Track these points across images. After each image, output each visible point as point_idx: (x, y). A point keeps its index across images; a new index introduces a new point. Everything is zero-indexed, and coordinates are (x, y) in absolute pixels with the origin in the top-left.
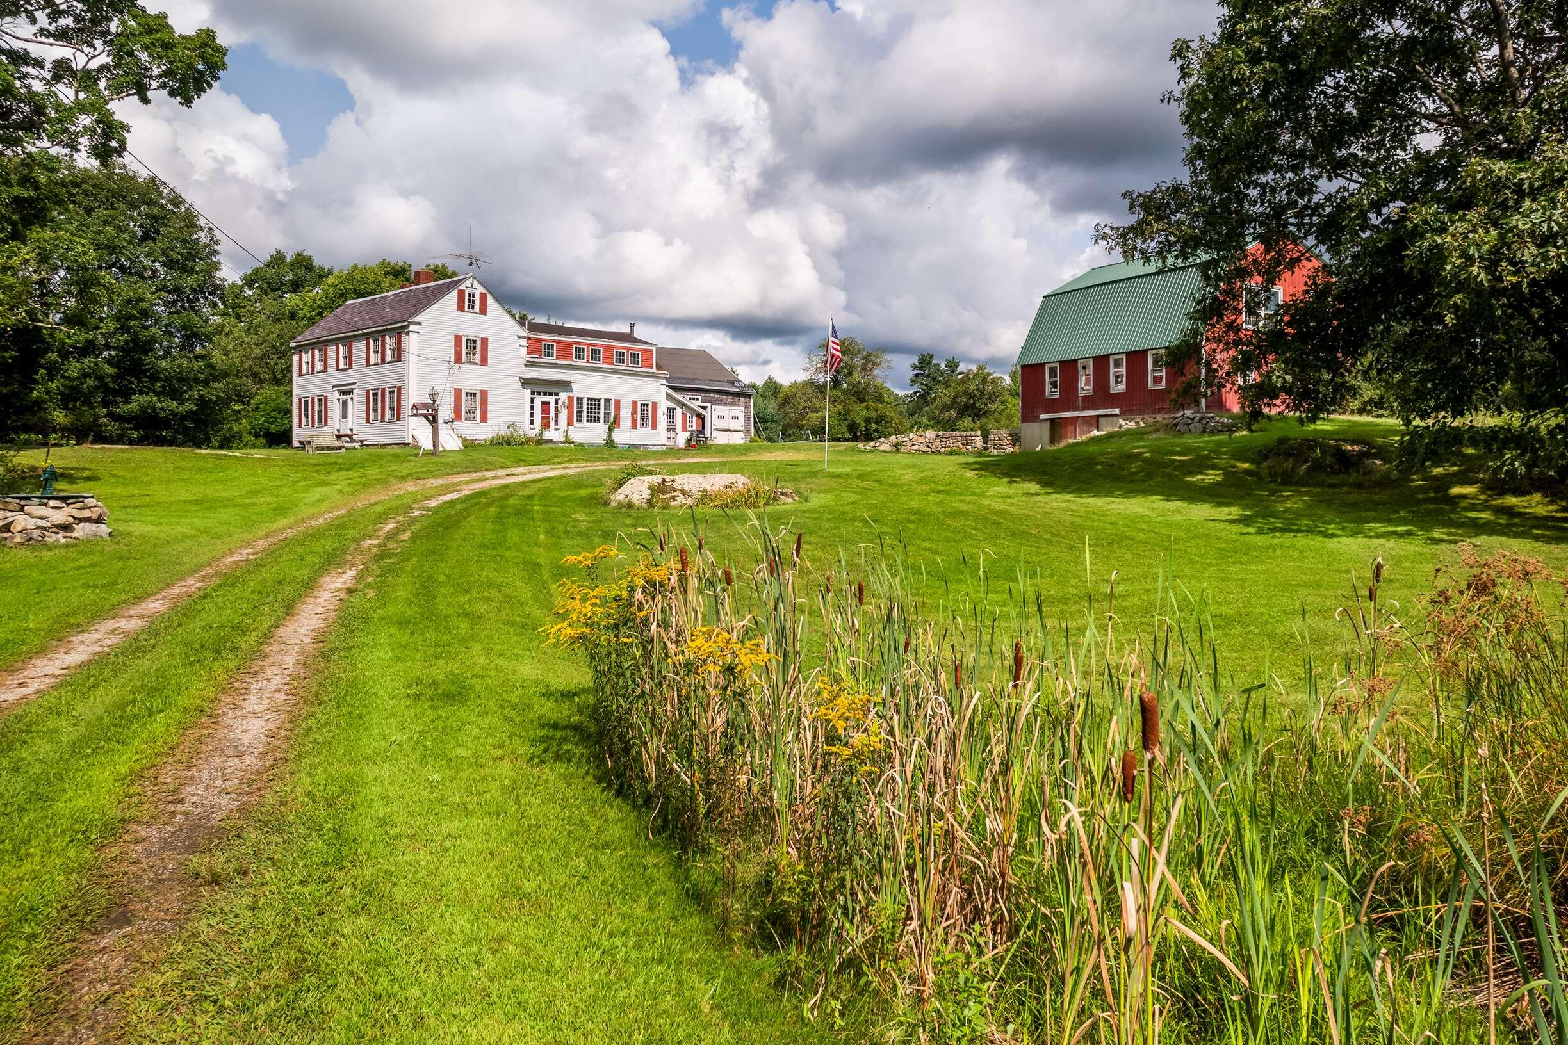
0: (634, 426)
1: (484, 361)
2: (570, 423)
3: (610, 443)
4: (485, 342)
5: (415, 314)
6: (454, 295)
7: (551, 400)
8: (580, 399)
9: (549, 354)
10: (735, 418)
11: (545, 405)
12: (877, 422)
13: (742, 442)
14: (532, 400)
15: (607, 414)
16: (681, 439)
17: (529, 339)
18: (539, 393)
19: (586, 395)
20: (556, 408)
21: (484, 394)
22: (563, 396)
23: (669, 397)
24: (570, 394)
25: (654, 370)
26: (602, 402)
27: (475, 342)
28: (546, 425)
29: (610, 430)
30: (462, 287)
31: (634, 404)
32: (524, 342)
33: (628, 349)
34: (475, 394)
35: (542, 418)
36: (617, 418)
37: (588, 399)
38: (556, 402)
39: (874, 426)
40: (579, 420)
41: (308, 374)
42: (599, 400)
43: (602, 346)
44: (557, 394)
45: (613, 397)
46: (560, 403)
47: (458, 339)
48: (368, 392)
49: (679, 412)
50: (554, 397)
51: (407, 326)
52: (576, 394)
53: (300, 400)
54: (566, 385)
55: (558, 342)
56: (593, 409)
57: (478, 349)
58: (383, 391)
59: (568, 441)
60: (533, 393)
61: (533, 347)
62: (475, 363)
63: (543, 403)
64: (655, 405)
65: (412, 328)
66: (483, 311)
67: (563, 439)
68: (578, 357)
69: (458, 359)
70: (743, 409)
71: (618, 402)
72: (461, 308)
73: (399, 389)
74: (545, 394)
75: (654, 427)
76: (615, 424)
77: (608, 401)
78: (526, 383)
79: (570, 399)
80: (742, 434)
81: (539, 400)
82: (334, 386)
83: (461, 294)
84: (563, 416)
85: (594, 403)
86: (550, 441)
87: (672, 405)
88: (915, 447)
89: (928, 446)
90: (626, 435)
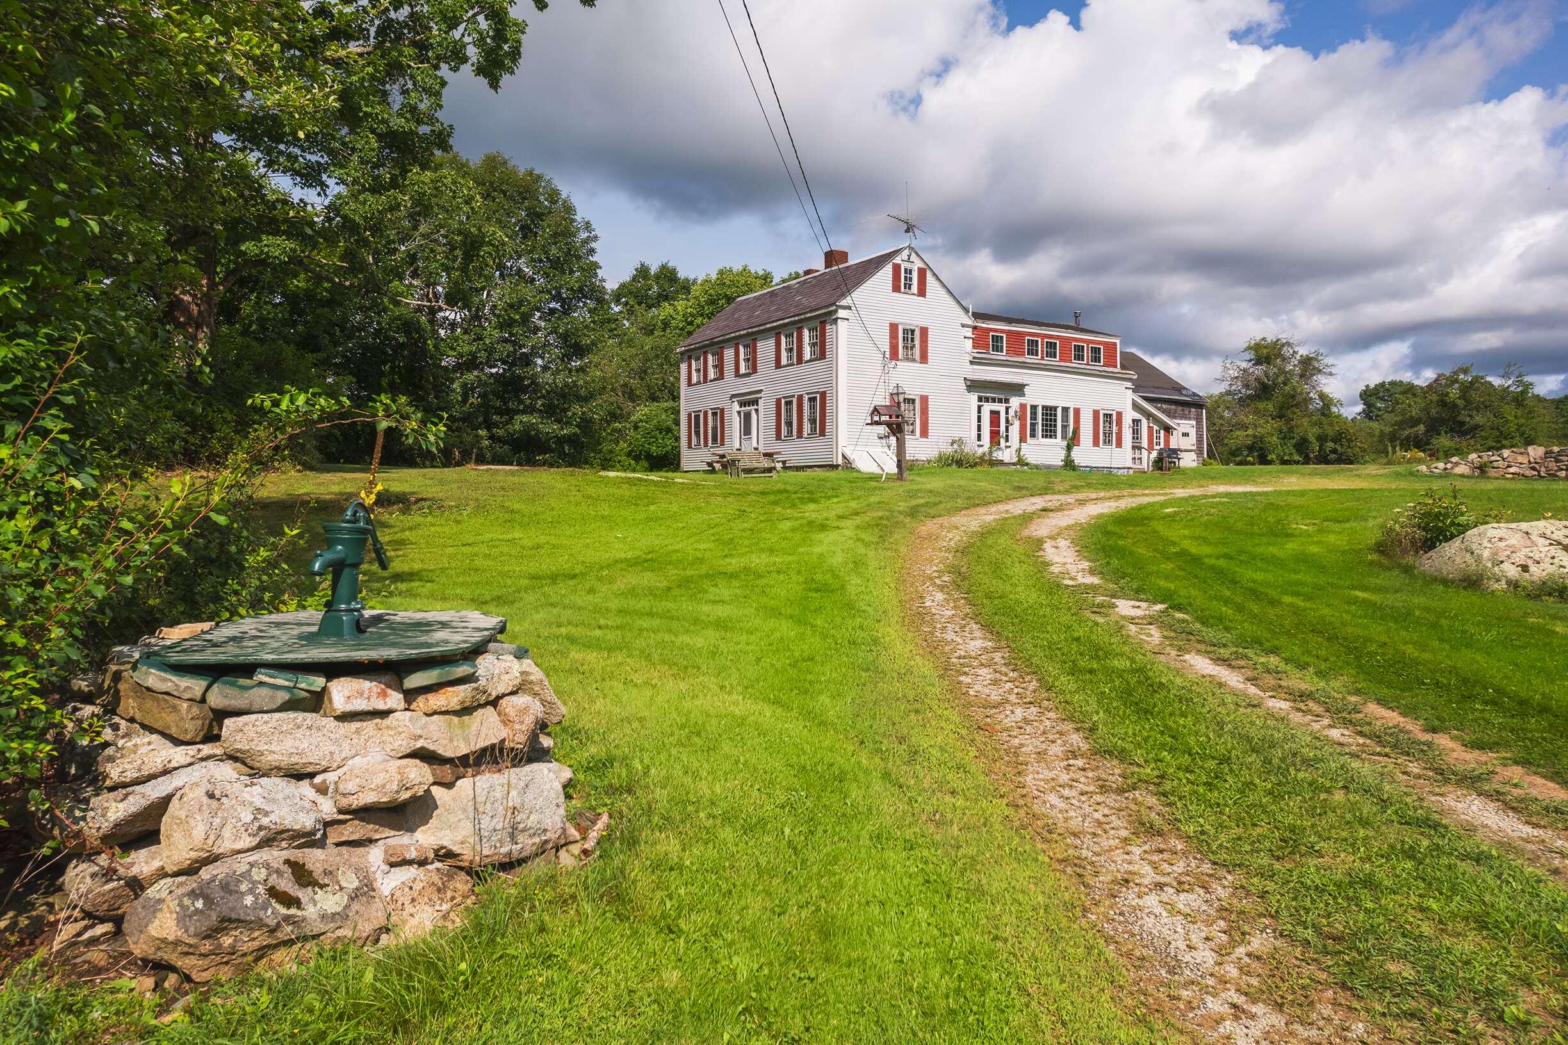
0: (1096, 443)
1: (924, 358)
2: (1023, 439)
3: (1069, 464)
4: (924, 331)
5: (843, 295)
6: (888, 270)
7: (1001, 408)
8: (1034, 408)
9: (997, 349)
10: (1186, 435)
11: (995, 415)
12: (1334, 441)
13: (1195, 464)
14: (979, 408)
15: (1065, 427)
16: (1148, 458)
17: (975, 328)
18: (987, 400)
19: (1041, 402)
20: (1007, 421)
21: (924, 399)
22: (1015, 402)
23: (1136, 407)
24: (1022, 400)
25: (1118, 370)
26: (1059, 411)
27: (913, 331)
28: (995, 441)
29: (1069, 448)
30: (897, 260)
31: (1096, 413)
32: (969, 332)
33: (1088, 342)
34: (914, 401)
35: (991, 432)
36: (1076, 431)
37: (1043, 407)
38: (1007, 409)
39: (1331, 445)
40: (1033, 435)
41: (699, 383)
42: (1055, 408)
43: (1058, 337)
44: (1007, 401)
45: (1071, 405)
46: (1011, 412)
47: (894, 327)
48: (778, 401)
49: (1144, 422)
50: (1004, 405)
51: (836, 311)
52: (1029, 401)
53: (690, 415)
54: (1018, 389)
55: (1008, 333)
56: (1049, 420)
57: (917, 342)
58: (800, 398)
59: (1021, 462)
60: (980, 399)
61: (980, 339)
62: (914, 360)
63: (992, 412)
64: (1119, 414)
65: (841, 313)
66: (922, 292)
67: (1015, 460)
68: (1031, 352)
69: (894, 355)
70: (1194, 423)
71: (1077, 412)
72: (896, 288)
73: (823, 395)
74: (994, 400)
75: (1119, 444)
76: (1073, 441)
77: (1065, 410)
78: (973, 385)
79: (1023, 406)
80: (1193, 456)
81: (987, 408)
82: (733, 396)
83: (896, 268)
84: (1015, 430)
85: (1050, 411)
86: (1001, 463)
87: (1138, 416)
88: (1512, 470)
89: (1533, 469)
90: (1087, 455)
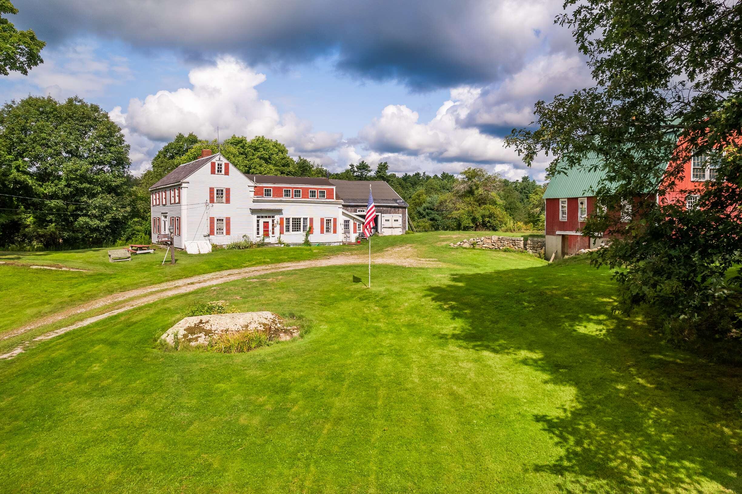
0: (322, 232)
1: (228, 201)
2: (281, 232)
3: (307, 243)
4: (228, 190)
5: (185, 177)
6: (209, 165)
7: (270, 220)
8: (288, 219)
9: (269, 195)
10: (396, 220)
11: (266, 224)
13: (401, 234)
14: (258, 221)
15: (305, 227)
16: (353, 237)
17: (256, 187)
18: (262, 217)
19: (291, 217)
20: (273, 225)
21: (228, 219)
22: (277, 218)
23: (344, 214)
24: (281, 216)
25: (335, 200)
26: (302, 220)
27: (222, 191)
28: (266, 234)
29: (307, 235)
30: (214, 160)
31: (322, 220)
32: (252, 189)
33: (318, 189)
34: (222, 220)
35: (264, 231)
36: (311, 228)
37: (293, 219)
38: (273, 221)
40: (288, 230)
41: (156, 205)
42: (300, 219)
43: (301, 188)
44: (273, 217)
45: (308, 217)
46: (275, 222)
47: (212, 190)
48: (171, 218)
49: (351, 222)
50: (271, 219)
51: (181, 185)
52: (285, 216)
53: (153, 219)
54: (279, 212)
55: (274, 188)
56: (296, 224)
57: (224, 195)
58: (175, 218)
59: (280, 243)
60: (258, 217)
61: (258, 192)
62: (223, 203)
63: (264, 222)
64: (335, 220)
65: (184, 185)
66: (227, 173)
67: (277, 242)
68: (287, 195)
69: (212, 201)
70: (401, 215)
71: (311, 220)
72: (213, 172)
73: (178, 218)
74: (266, 217)
75: (335, 232)
76: (311, 231)
77: (305, 219)
78: (253, 211)
79: (282, 219)
80: (400, 230)
81: (262, 221)
82: (162, 213)
83: (213, 165)
84: (277, 229)
85: (296, 220)
86: (270, 243)
87: (347, 219)
88: (484, 246)
89: (493, 245)
90: (316, 237)
